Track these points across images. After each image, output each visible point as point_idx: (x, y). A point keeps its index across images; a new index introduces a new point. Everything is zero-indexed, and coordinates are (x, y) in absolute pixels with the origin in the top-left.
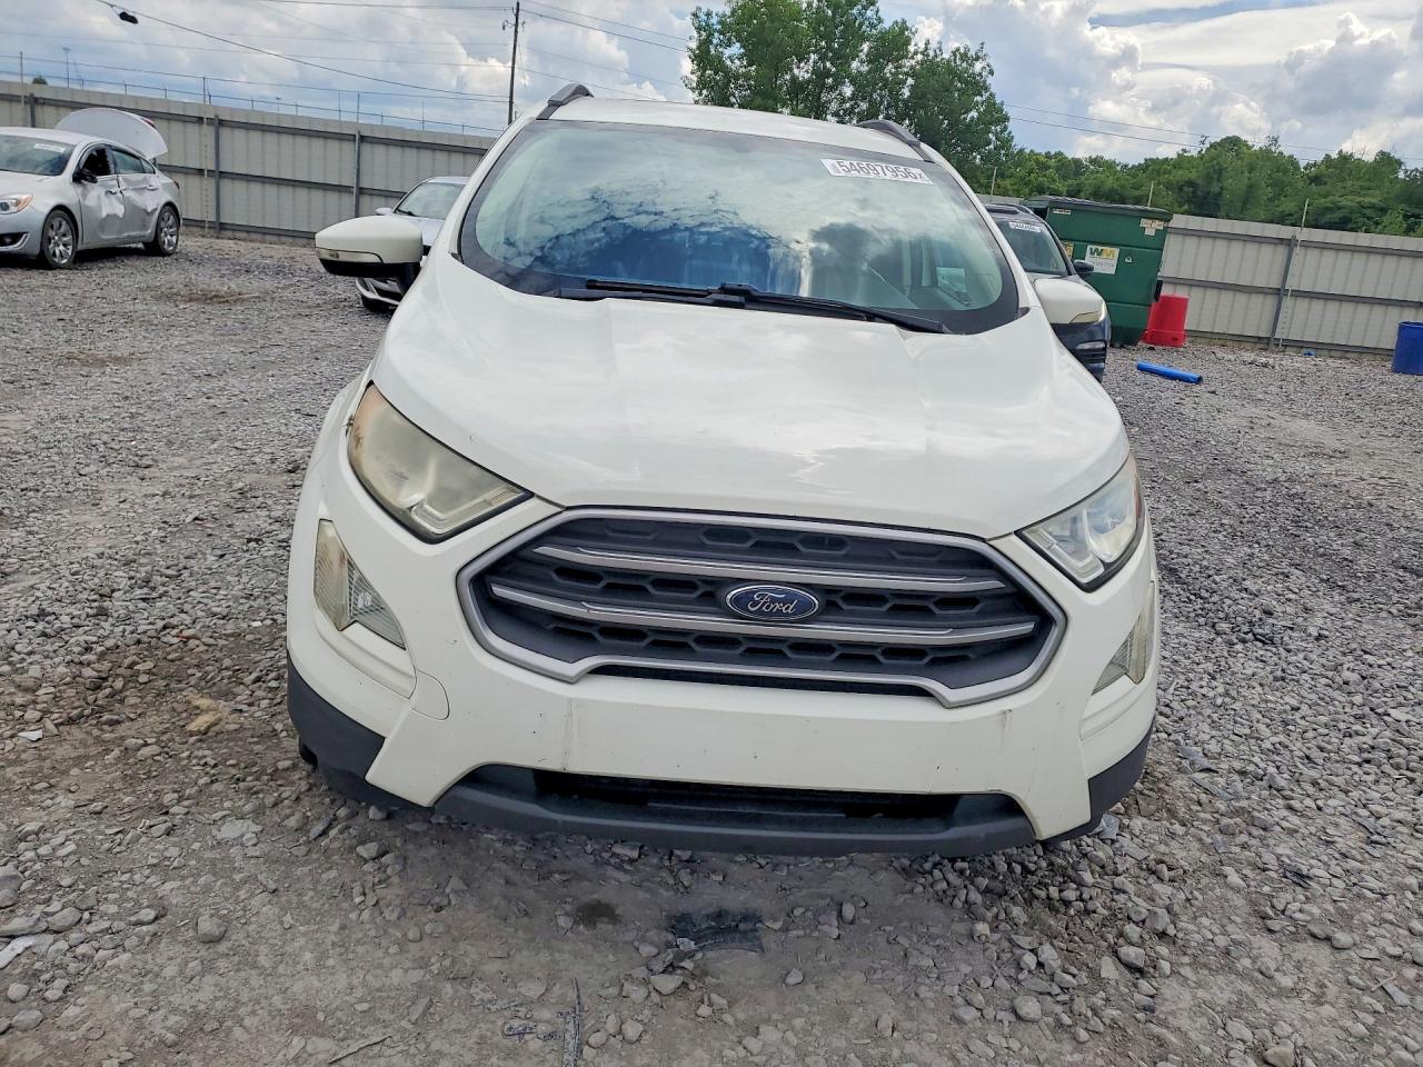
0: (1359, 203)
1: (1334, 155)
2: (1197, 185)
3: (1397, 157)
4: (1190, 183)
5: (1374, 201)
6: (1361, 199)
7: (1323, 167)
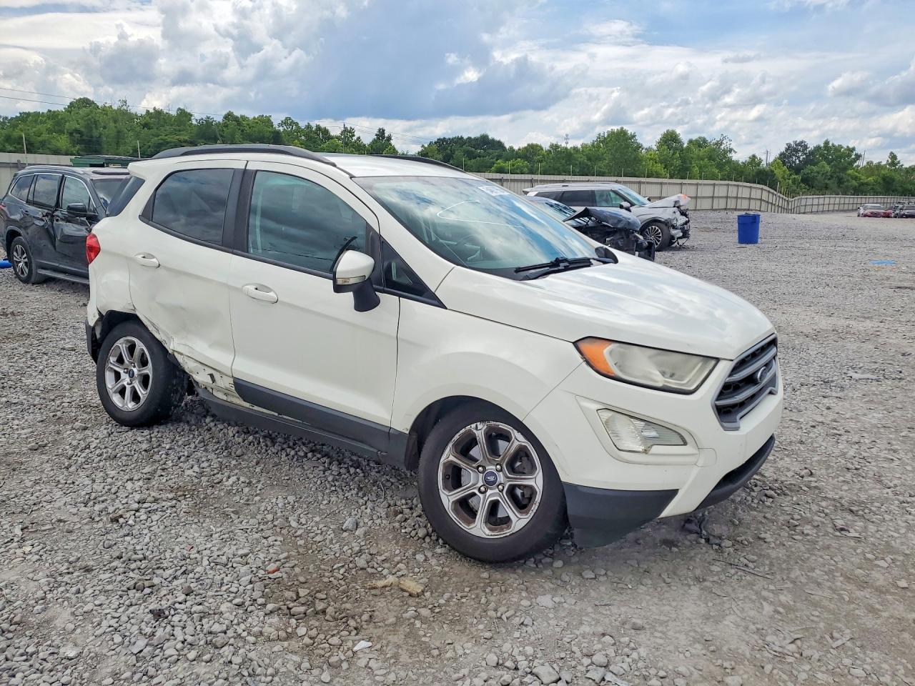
0: (178, 139)
1: (152, 111)
2: (82, 132)
3: (188, 111)
4: (78, 131)
5: (186, 138)
6: (178, 137)
7: (147, 118)
